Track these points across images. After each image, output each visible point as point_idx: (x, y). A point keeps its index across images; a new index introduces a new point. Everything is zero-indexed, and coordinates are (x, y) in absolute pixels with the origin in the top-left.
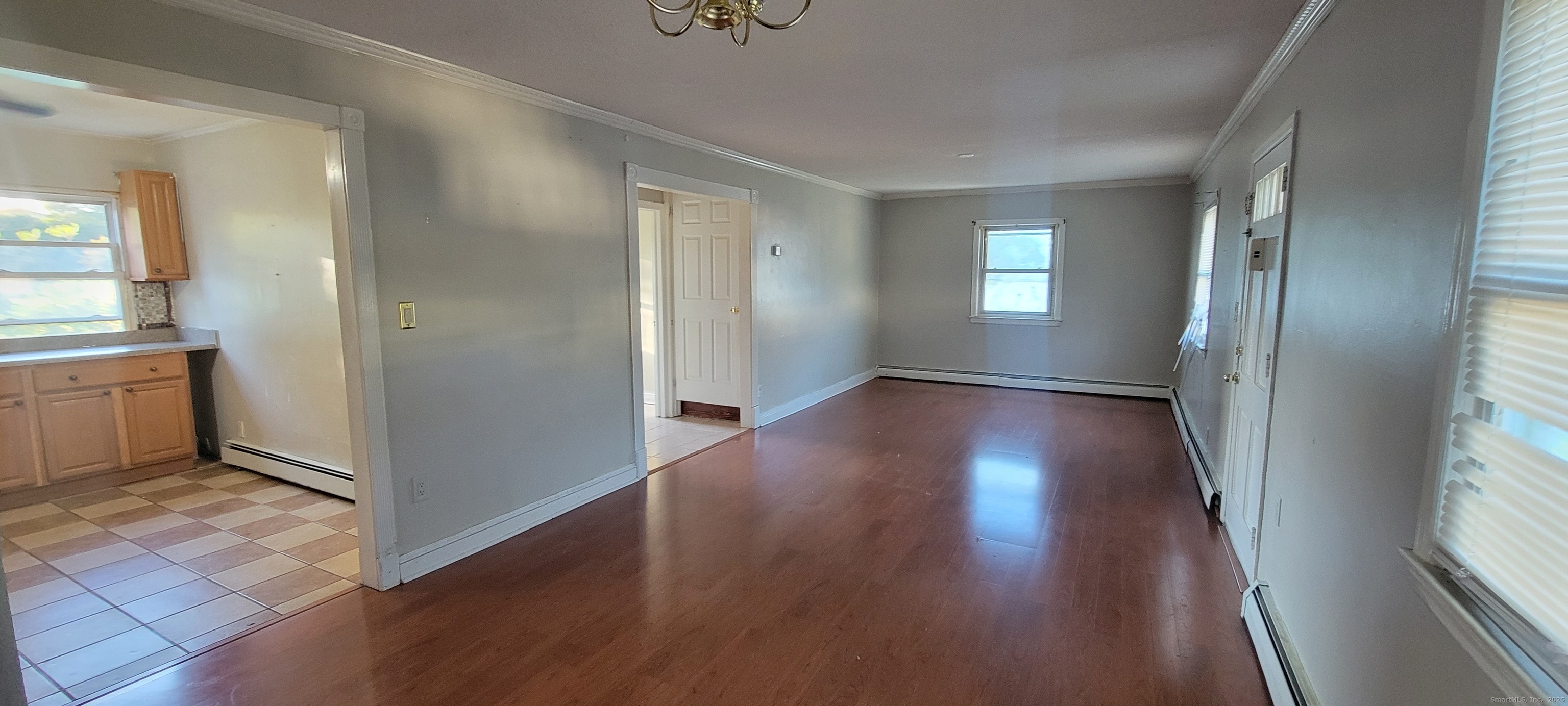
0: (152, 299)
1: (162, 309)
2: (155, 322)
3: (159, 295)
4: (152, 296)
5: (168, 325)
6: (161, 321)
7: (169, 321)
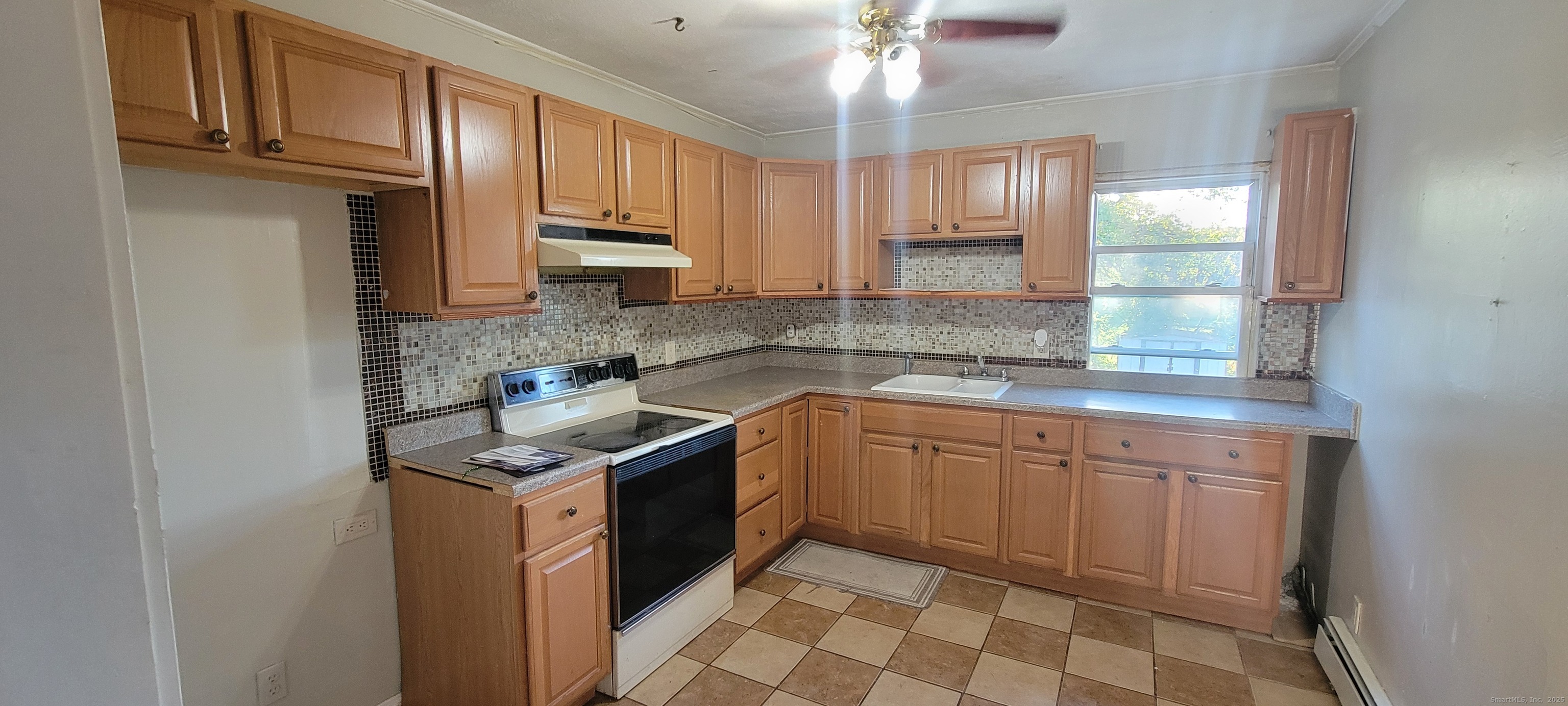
0: (1285, 331)
1: (1297, 349)
2: (1281, 369)
3: (1296, 326)
4: (1286, 326)
5: (1302, 376)
6: (1292, 368)
7: (1305, 369)
